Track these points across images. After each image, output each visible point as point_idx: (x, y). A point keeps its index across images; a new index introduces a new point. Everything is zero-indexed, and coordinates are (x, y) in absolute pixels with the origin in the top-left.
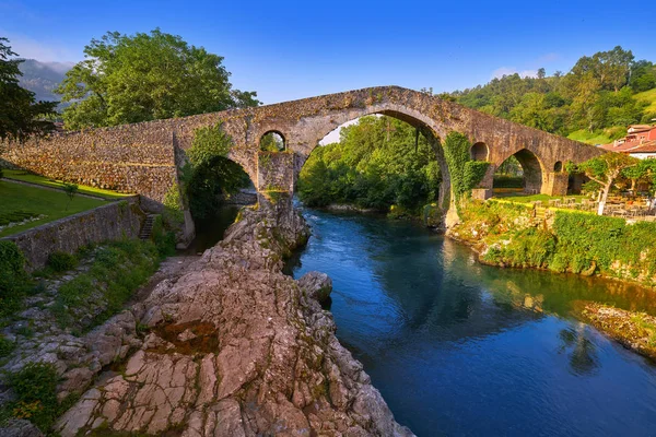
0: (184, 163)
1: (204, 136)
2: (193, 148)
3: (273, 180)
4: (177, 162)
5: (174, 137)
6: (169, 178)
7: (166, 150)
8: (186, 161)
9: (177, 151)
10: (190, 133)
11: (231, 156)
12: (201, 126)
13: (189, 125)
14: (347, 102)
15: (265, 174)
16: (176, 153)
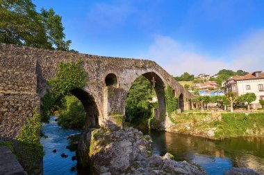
0: (45, 92)
1: (68, 70)
2: (56, 79)
3: (115, 107)
4: (39, 90)
5: (38, 66)
6: (30, 108)
7: (27, 77)
8: (48, 90)
9: (40, 80)
10: (55, 65)
11: (87, 89)
12: (65, 61)
13: (54, 57)
14: (141, 65)
15: (111, 103)
16: (38, 81)
